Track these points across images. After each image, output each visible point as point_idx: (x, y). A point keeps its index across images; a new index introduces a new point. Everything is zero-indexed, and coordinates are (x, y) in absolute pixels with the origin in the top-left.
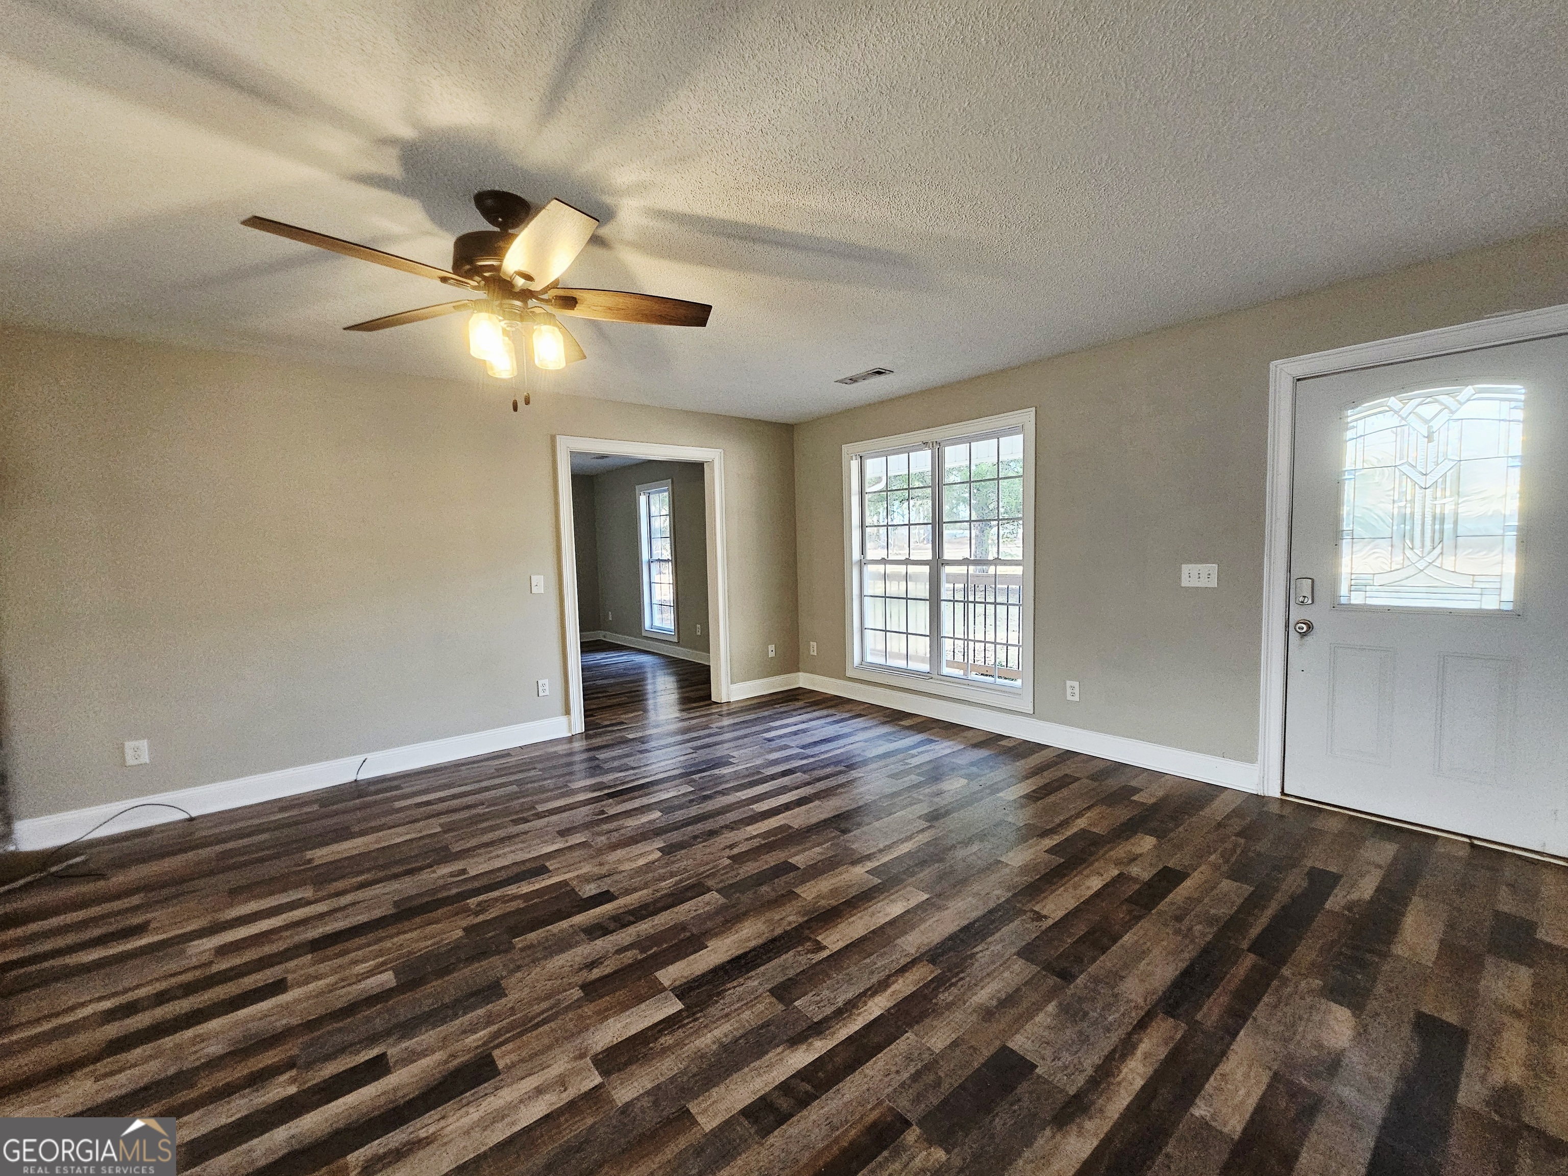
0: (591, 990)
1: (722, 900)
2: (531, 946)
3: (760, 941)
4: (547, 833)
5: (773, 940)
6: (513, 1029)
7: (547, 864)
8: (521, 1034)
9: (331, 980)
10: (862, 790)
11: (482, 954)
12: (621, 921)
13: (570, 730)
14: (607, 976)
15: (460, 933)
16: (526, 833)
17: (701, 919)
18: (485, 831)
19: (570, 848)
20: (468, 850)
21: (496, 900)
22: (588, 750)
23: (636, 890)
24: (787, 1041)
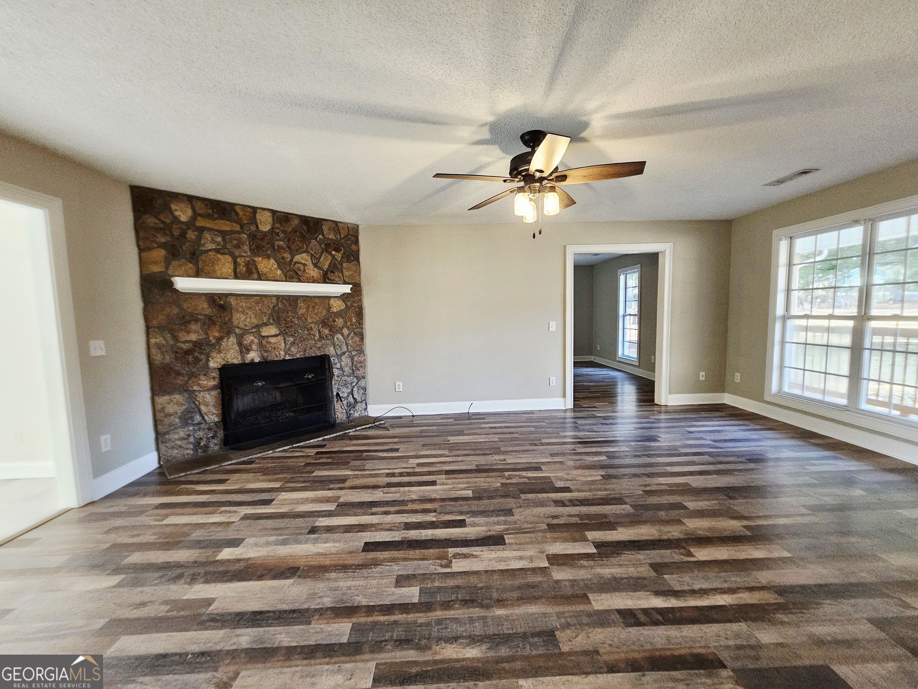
0: (551, 527)
1: (632, 511)
2: (528, 499)
3: (651, 538)
4: (545, 453)
5: (660, 541)
6: (514, 530)
7: (542, 467)
8: (517, 533)
9: (451, 486)
10: (758, 476)
11: (506, 496)
12: (573, 503)
13: (565, 406)
14: (560, 524)
15: (499, 485)
16: (534, 450)
17: (617, 516)
18: (517, 445)
19: (555, 462)
20: (508, 452)
21: (516, 475)
22: (574, 418)
23: (583, 491)
24: (653, 592)
